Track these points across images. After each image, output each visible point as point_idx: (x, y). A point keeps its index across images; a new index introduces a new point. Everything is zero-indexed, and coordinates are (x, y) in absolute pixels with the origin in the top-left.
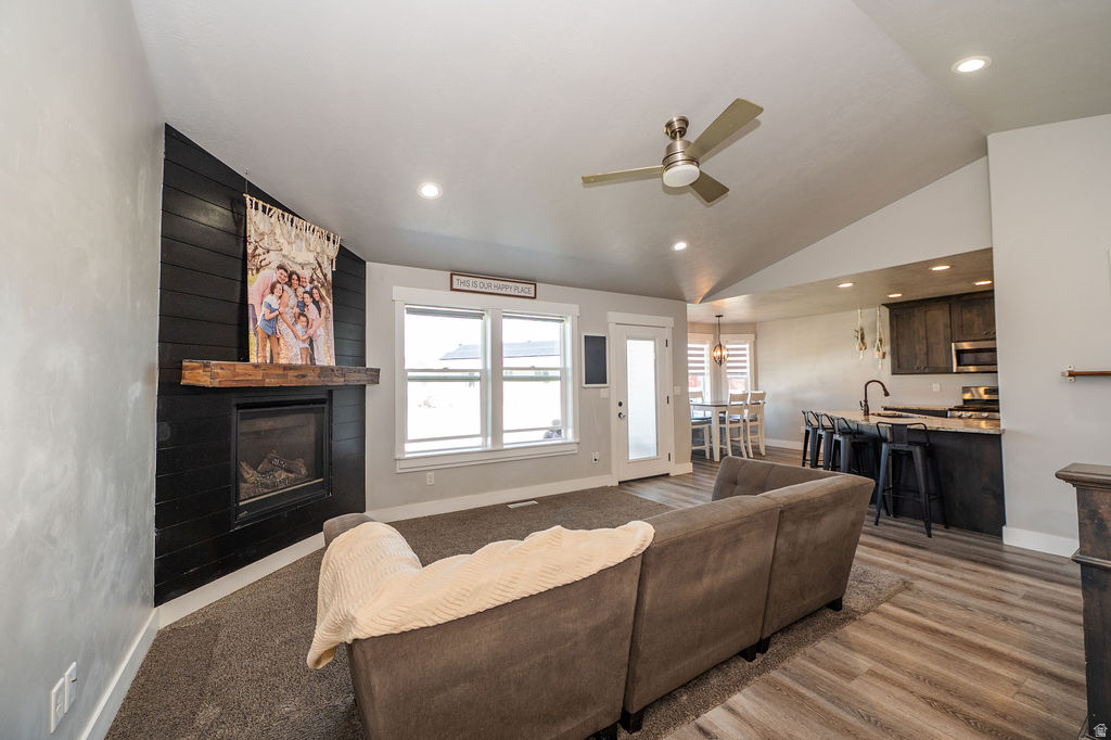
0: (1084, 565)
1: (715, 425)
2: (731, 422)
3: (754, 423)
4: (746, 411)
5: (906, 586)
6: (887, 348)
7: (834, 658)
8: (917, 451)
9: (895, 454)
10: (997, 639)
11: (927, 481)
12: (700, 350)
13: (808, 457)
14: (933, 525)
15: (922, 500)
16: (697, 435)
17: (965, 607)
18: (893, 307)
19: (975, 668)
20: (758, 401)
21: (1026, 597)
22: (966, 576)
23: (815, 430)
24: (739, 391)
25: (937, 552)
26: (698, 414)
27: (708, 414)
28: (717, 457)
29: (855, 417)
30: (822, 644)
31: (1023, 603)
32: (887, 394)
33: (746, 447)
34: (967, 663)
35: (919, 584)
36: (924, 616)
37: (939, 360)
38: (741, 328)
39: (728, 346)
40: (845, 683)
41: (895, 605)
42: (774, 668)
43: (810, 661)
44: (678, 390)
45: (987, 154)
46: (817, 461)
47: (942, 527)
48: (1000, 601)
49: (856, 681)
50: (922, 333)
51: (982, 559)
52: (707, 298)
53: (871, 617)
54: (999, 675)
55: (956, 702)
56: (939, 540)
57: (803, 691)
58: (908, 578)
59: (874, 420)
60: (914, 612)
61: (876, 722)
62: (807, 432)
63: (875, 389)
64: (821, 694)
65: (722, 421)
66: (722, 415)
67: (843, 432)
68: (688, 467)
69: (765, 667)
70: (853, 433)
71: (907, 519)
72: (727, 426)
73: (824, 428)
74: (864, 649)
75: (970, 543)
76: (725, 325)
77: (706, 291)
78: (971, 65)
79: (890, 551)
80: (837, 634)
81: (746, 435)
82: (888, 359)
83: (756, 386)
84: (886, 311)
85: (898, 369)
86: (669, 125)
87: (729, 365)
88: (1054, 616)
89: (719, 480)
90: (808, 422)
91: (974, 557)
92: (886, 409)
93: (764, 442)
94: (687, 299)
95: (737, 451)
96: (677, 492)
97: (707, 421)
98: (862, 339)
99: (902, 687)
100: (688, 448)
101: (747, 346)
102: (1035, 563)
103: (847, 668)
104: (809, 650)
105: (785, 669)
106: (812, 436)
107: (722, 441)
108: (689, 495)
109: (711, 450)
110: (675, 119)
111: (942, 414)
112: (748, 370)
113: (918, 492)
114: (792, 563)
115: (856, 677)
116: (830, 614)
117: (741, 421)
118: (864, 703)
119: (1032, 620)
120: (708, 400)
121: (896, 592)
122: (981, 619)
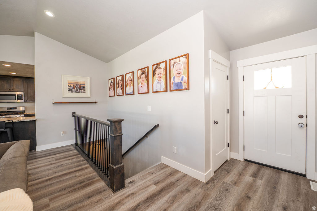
5: (28, 175)
8: (8, 130)
10: (62, 171)
17: (48, 170)
19: (67, 179)
21: (56, 160)
31: (57, 161)
34: (64, 180)
35: (30, 172)
36: (43, 178)
40: (49, 208)
41: (31, 181)
48: (52, 164)
49: (50, 205)
54: (71, 177)
55: (73, 188)
60: (38, 179)
61: (67, 207)
74: (41, 197)
99: (61, 195)
102: (48, 152)
103: (44, 205)
115: (49, 204)
118: (59, 207)
119: (62, 164)
122: (54, 170)
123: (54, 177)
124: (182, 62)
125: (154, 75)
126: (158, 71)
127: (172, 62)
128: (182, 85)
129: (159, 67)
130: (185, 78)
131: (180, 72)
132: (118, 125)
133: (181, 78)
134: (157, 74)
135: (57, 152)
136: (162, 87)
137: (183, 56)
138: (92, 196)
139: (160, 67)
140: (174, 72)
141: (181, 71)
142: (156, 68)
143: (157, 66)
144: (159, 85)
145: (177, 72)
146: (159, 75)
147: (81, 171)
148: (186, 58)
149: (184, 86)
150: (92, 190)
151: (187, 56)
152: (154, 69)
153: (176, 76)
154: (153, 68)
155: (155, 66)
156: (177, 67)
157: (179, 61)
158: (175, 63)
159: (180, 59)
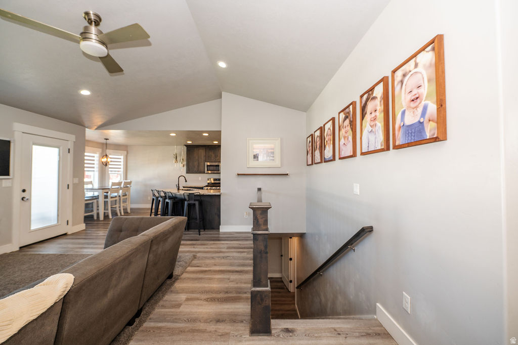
0: (254, 234)
1: (101, 200)
2: (112, 198)
3: (125, 197)
4: (121, 191)
5: (195, 257)
6: (185, 163)
7: (172, 301)
8: (197, 203)
9: (189, 205)
10: (222, 266)
11: (199, 215)
12: (92, 158)
13: (153, 211)
14: (201, 230)
15: (198, 221)
16: (88, 206)
17: (213, 258)
18: (188, 146)
20: (127, 186)
21: (228, 248)
22: (212, 246)
23: (157, 198)
24: (117, 180)
25: (203, 240)
26: (89, 194)
27: (96, 194)
28: (102, 218)
29: (174, 191)
30: (167, 297)
31: (227, 250)
32: (186, 181)
33: (120, 210)
35: (198, 255)
37: (201, 168)
38: (118, 147)
39: (110, 156)
40: (177, 310)
41: (192, 266)
42: (145, 321)
43: (162, 309)
44: (76, 181)
45: (221, 98)
46: (158, 212)
47: (203, 230)
48: (221, 252)
49: (182, 306)
50: (197, 158)
51: (215, 239)
52: (100, 127)
53: (185, 275)
55: (214, 295)
56: (203, 235)
57: (160, 325)
58: (194, 254)
59: (182, 192)
60: (198, 266)
61: (191, 320)
62: (153, 199)
63: (182, 179)
64: (168, 321)
65: (106, 197)
66: (105, 194)
67: (170, 198)
68: (83, 226)
69: (141, 324)
70: (173, 198)
71: (193, 230)
72: (109, 200)
73: (161, 197)
74: (183, 291)
75: (211, 234)
76: (110, 144)
77: (100, 123)
78: (222, 65)
79: (188, 245)
80: (172, 290)
81: (120, 204)
82: (185, 167)
83: (126, 177)
84: (185, 148)
85: (188, 172)
86: (87, 14)
87: (110, 166)
88: (234, 252)
89: (110, 231)
90: (154, 195)
91: (213, 239)
92: (184, 187)
93: (130, 206)
94: (86, 125)
95: (114, 213)
96: (73, 243)
97: (97, 198)
98: (176, 158)
99: (198, 299)
100: (82, 214)
101: (122, 157)
103: (177, 302)
104: (161, 303)
105: (150, 319)
106: (155, 201)
107: (106, 208)
108: (83, 244)
109: (98, 214)
110: (91, 12)
111: (202, 188)
112: (122, 170)
113: (196, 219)
114: (155, 264)
116: (168, 282)
117: (118, 197)
118: (185, 315)
119: (229, 255)
120: (96, 186)
121: (192, 261)
122: (217, 261)
123: (210, 270)
124: (424, 65)
125: (363, 116)
126: (370, 106)
127: (399, 74)
128: (423, 129)
129: (371, 97)
130: (432, 108)
131: (417, 96)
132: (261, 214)
133: (420, 110)
134: (368, 113)
135: (236, 237)
136: (378, 140)
137: (423, 49)
138: (222, 321)
139: (374, 95)
140: (403, 98)
141: (421, 90)
142: (367, 100)
143: (369, 94)
144: (372, 137)
145: (410, 97)
146: (373, 115)
147: (239, 273)
148: (433, 49)
149: (430, 130)
150: (231, 310)
151: (437, 44)
152: (363, 102)
153: (409, 107)
154: (361, 102)
155: (365, 97)
156: (410, 82)
157: (416, 65)
158: (404, 75)
159: (418, 61)
